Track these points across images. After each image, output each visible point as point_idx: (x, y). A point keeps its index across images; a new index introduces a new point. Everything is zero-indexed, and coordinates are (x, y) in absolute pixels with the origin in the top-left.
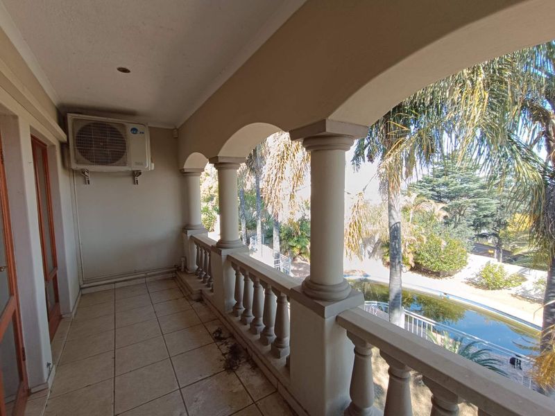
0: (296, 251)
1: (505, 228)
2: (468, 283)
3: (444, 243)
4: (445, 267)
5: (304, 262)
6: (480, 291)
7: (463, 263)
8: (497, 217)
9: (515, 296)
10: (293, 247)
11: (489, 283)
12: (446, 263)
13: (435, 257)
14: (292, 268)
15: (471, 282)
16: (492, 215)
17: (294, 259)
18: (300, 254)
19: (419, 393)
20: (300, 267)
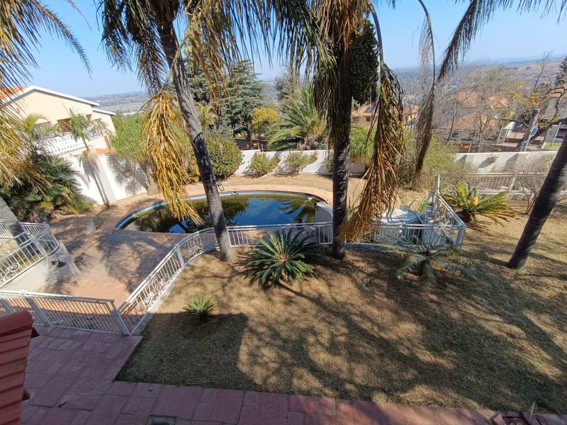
0: (48, 207)
1: (251, 122)
2: (245, 176)
3: (221, 146)
4: (228, 168)
5: (69, 216)
6: (256, 180)
7: (239, 161)
8: (243, 113)
9: (275, 175)
10: (37, 202)
11: (258, 172)
12: (227, 164)
13: (218, 161)
14: (54, 231)
15: (247, 175)
16: (240, 112)
17: (49, 217)
18: (57, 207)
19: (270, 295)
20: (67, 225)
